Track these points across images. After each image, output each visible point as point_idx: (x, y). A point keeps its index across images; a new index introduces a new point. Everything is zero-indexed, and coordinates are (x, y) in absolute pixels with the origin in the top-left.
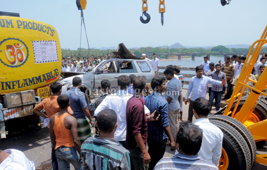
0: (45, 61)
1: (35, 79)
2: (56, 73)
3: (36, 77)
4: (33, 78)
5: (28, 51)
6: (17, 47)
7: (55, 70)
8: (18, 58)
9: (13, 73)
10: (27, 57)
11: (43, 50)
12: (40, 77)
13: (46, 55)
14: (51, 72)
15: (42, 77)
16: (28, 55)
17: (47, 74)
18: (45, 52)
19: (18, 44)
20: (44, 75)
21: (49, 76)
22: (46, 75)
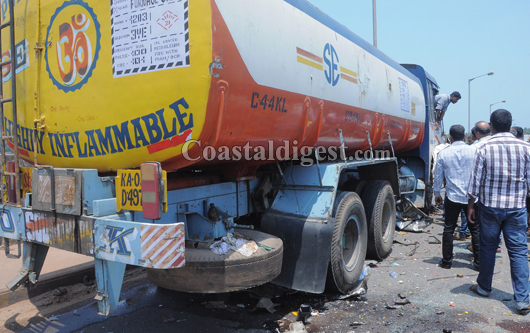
0: (140, 66)
1: (112, 131)
2: (181, 117)
3: (115, 128)
4: (108, 129)
5: (99, 36)
6: (77, 27)
7: (174, 106)
8: (77, 60)
9: (67, 108)
10: (96, 57)
11: (139, 26)
12: (125, 125)
13: (146, 45)
14: (160, 112)
15: (131, 127)
16: (98, 47)
17: (146, 118)
18: (143, 31)
19: (80, 17)
20: (136, 122)
21: (155, 127)
22: (142, 123)
